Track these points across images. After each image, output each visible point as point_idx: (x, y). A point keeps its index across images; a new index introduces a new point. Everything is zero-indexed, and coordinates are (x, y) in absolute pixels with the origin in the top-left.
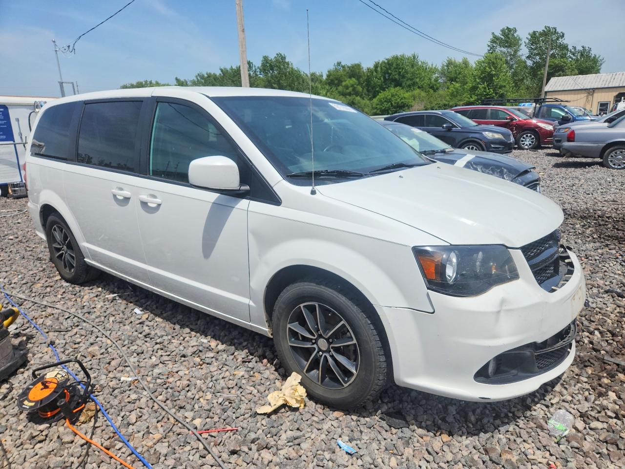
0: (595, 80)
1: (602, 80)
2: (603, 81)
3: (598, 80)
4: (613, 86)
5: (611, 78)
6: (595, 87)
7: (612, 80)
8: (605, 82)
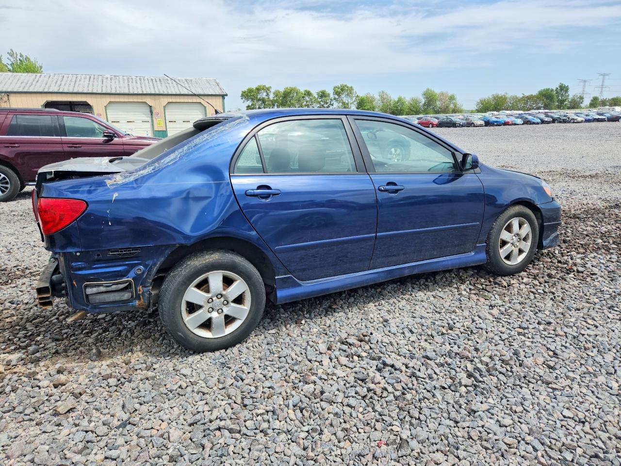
0: (10, 81)
1: (20, 82)
2: (22, 83)
3: (15, 81)
4: (35, 91)
5: (34, 80)
6: (9, 90)
7: (34, 83)
8: (24, 84)
